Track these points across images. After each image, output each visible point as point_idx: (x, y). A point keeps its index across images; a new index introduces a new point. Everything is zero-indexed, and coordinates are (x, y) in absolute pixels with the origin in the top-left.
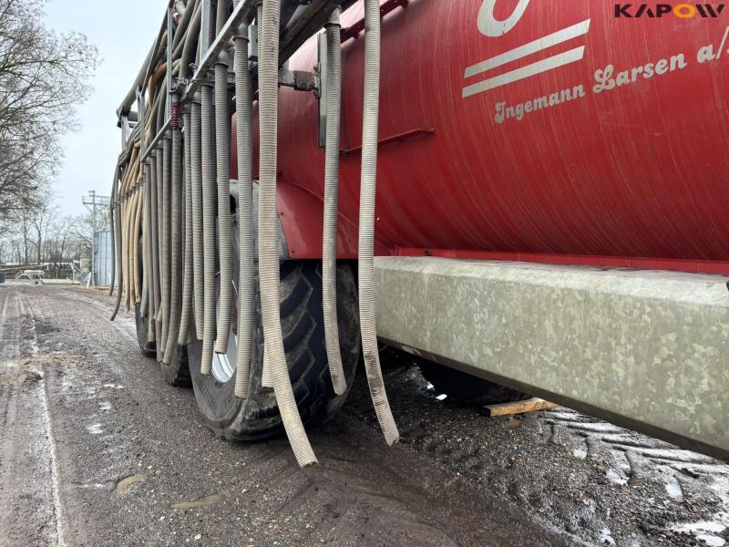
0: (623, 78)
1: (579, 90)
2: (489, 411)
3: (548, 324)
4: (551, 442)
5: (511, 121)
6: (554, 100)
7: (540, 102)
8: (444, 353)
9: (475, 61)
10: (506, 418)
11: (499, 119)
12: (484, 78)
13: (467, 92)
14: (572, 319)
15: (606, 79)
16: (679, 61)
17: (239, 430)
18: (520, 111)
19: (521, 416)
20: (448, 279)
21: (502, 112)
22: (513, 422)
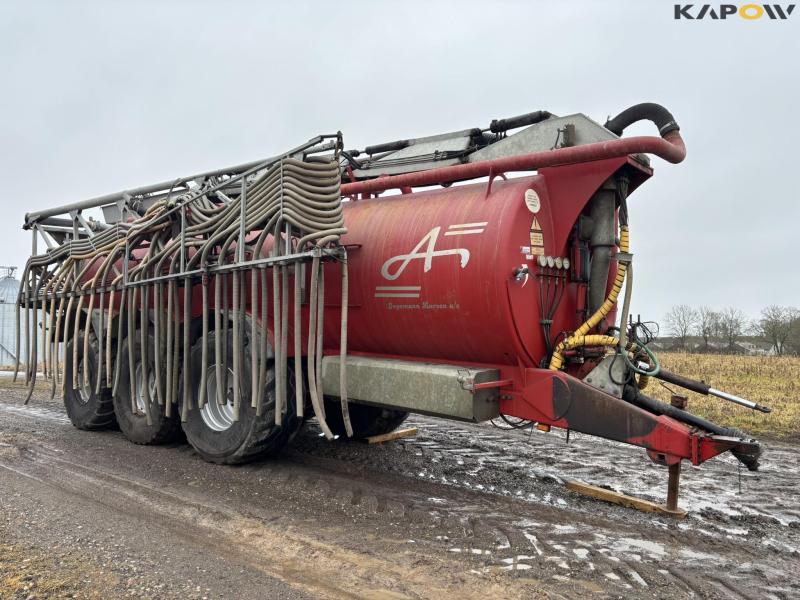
0: (431, 306)
1: (418, 306)
2: (368, 441)
3: (410, 385)
4: (404, 451)
5: (394, 310)
6: (410, 307)
7: (406, 306)
8: (368, 399)
9: (380, 285)
10: (377, 443)
11: (390, 308)
12: (382, 292)
13: (377, 295)
14: (417, 382)
15: (426, 305)
16: (445, 306)
17: (241, 454)
18: (399, 307)
19: (385, 443)
20: (370, 368)
21: (391, 306)
22: (382, 447)
